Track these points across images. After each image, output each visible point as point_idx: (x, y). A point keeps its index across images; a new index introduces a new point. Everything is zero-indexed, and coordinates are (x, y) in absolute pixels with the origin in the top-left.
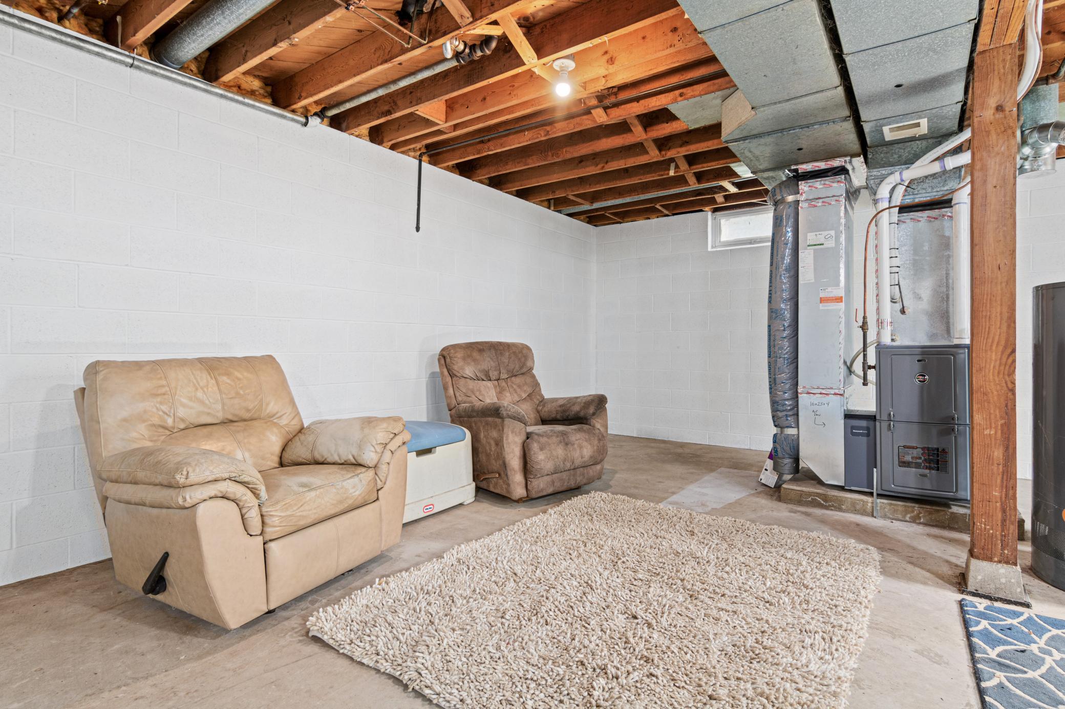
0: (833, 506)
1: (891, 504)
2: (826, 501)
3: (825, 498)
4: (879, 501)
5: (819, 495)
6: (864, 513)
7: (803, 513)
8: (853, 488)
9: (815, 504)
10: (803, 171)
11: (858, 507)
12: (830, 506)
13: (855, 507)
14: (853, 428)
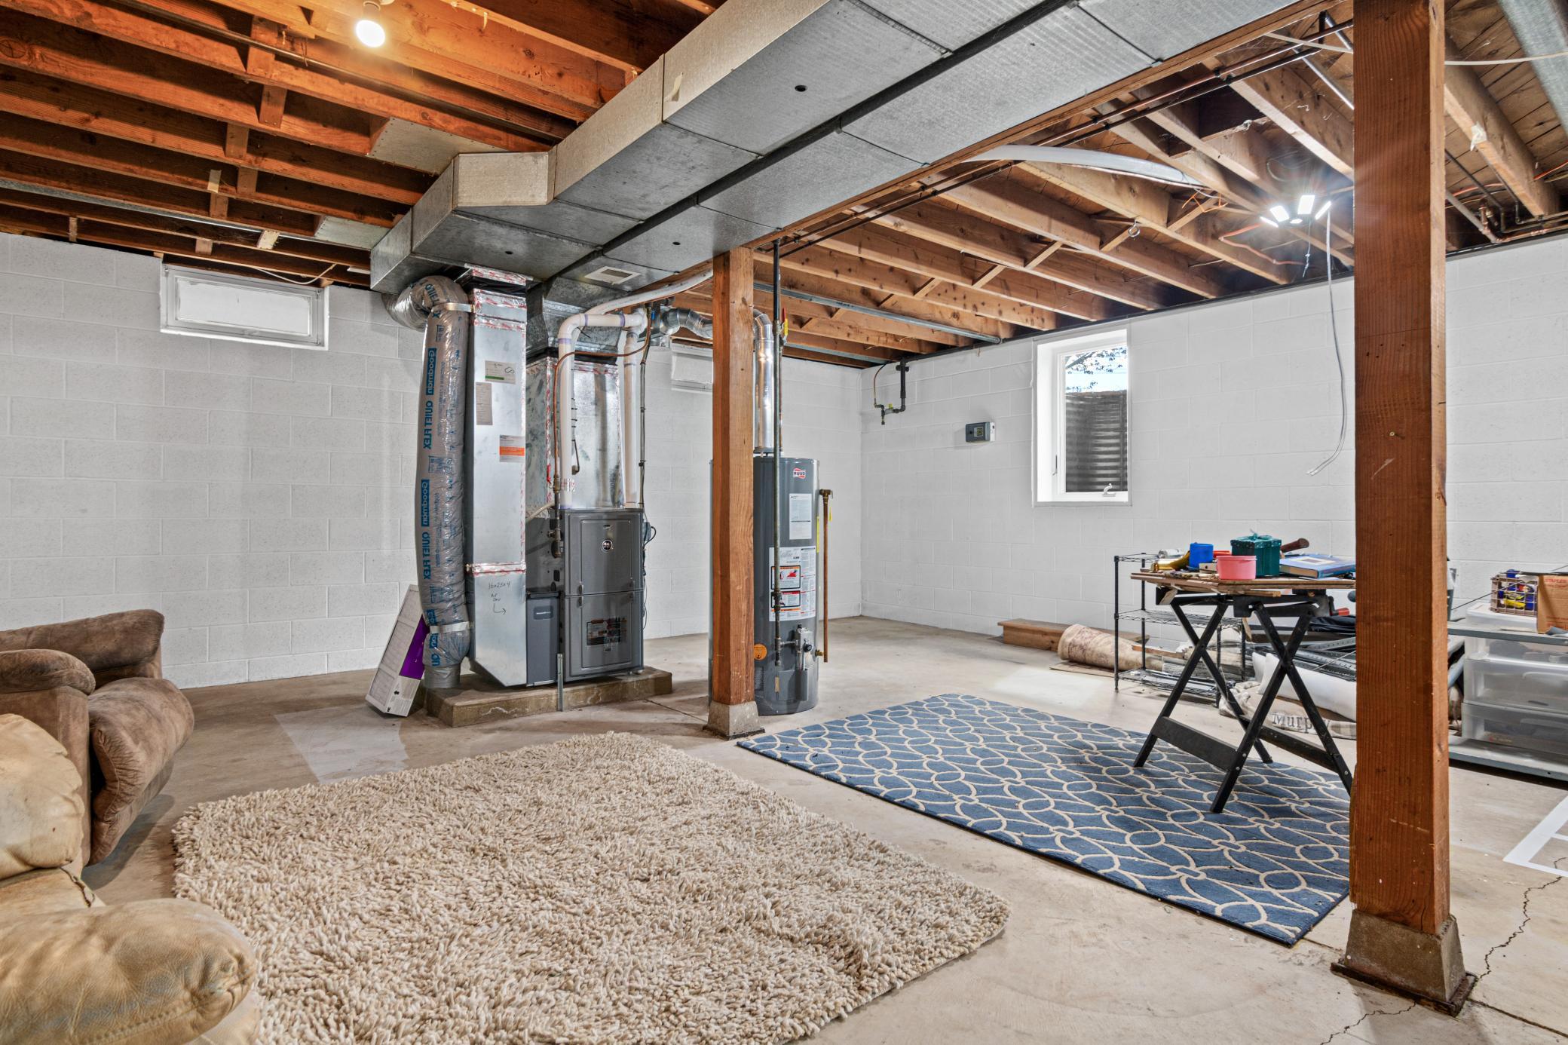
0: (516, 712)
1: (574, 691)
2: (507, 708)
3: (507, 704)
4: (565, 690)
5: (500, 703)
6: (548, 709)
7: (500, 729)
8: (537, 684)
9: (498, 716)
10: (478, 275)
11: (543, 705)
12: (513, 713)
13: (539, 706)
14: (536, 610)
